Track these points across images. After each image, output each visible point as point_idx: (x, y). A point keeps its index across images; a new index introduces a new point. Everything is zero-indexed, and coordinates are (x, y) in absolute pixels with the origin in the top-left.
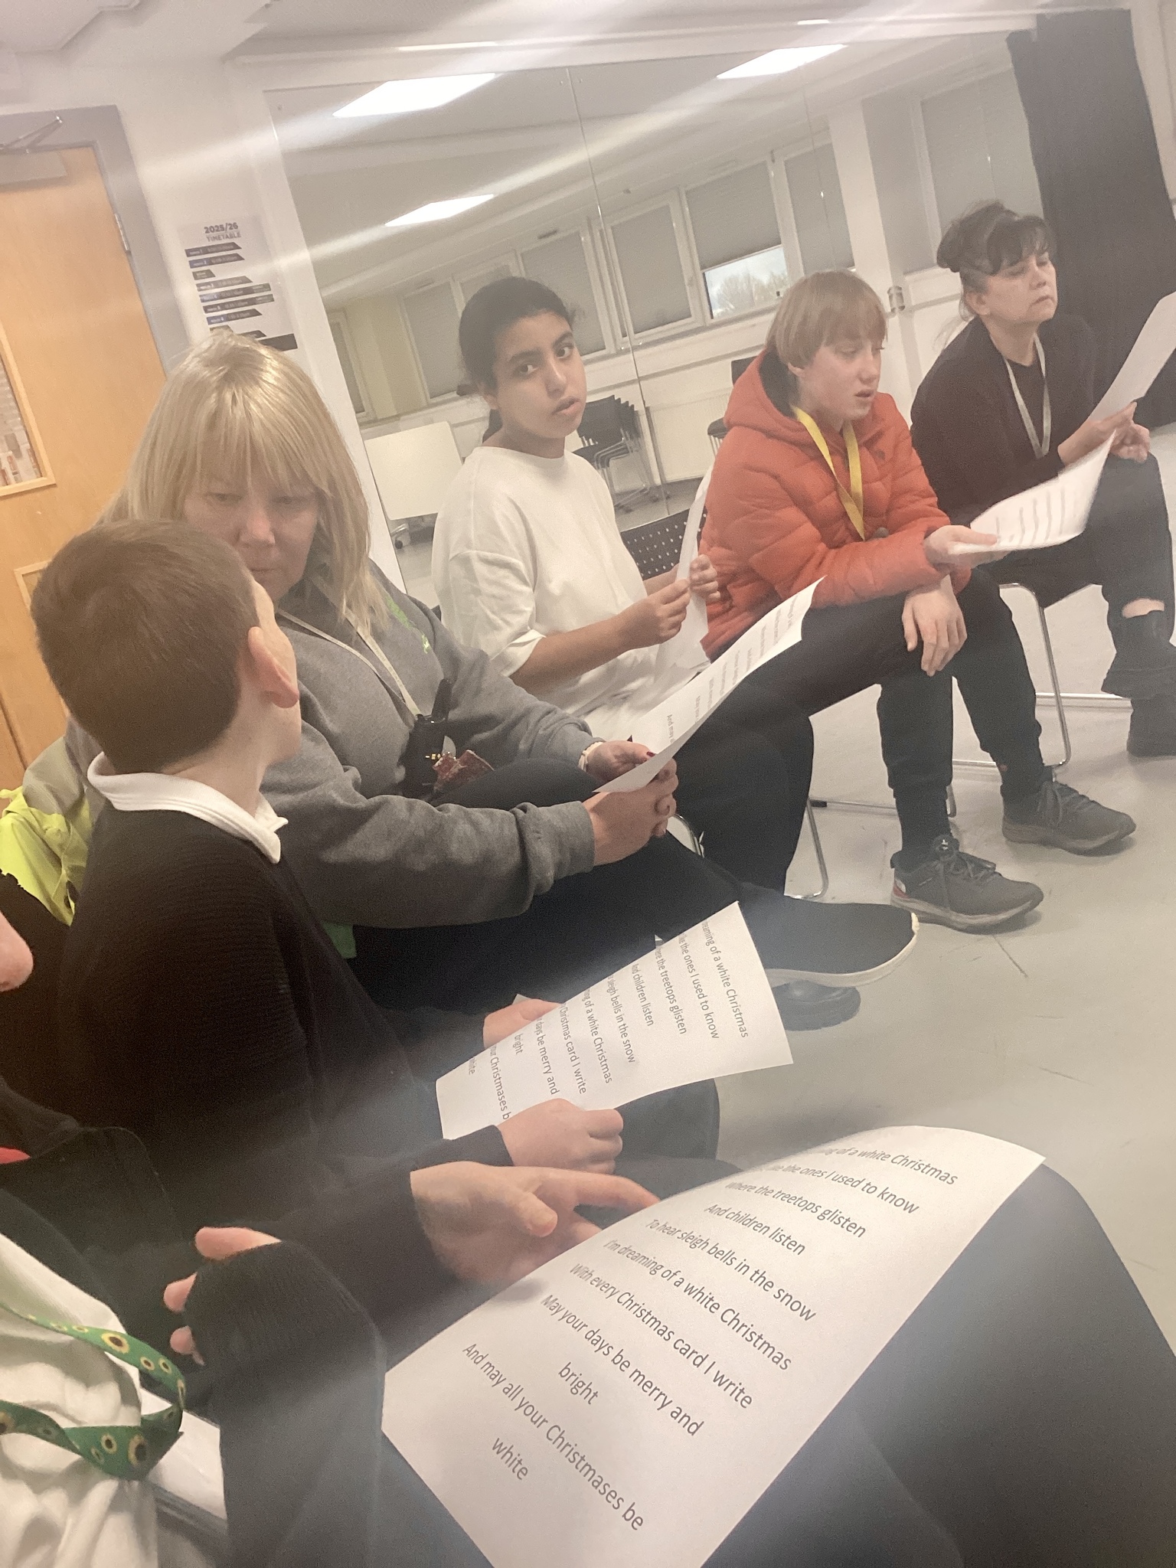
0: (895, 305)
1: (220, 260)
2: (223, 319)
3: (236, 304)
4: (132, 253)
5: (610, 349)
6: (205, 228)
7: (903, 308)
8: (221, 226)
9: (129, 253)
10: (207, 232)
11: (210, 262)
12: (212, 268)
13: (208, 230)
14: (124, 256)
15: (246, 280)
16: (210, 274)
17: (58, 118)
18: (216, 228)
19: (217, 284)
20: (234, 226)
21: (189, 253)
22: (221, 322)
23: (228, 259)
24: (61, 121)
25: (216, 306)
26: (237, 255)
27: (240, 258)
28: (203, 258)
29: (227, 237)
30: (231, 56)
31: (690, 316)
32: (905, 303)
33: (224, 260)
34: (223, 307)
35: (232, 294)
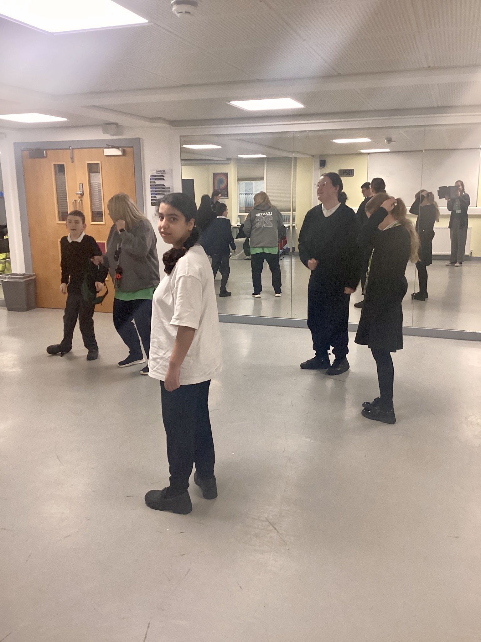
2: (155, 194)
3: (159, 191)
4: (136, 174)
8: (161, 171)
12: (156, 181)
13: (157, 171)
14: (133, 175)
15: (164, 185)
16: (155, 182)
18: (159, 171)
19: (156, 185)
20: (165, 171)
21: (151, 176)
23: (161, 179)
25: (154, 191)
26: (163, 179)
27: (164, 179)
28: (154, 178)
29: (162, 174)
33: (159, 179)
34: (156, 191)
35: (159, 188)
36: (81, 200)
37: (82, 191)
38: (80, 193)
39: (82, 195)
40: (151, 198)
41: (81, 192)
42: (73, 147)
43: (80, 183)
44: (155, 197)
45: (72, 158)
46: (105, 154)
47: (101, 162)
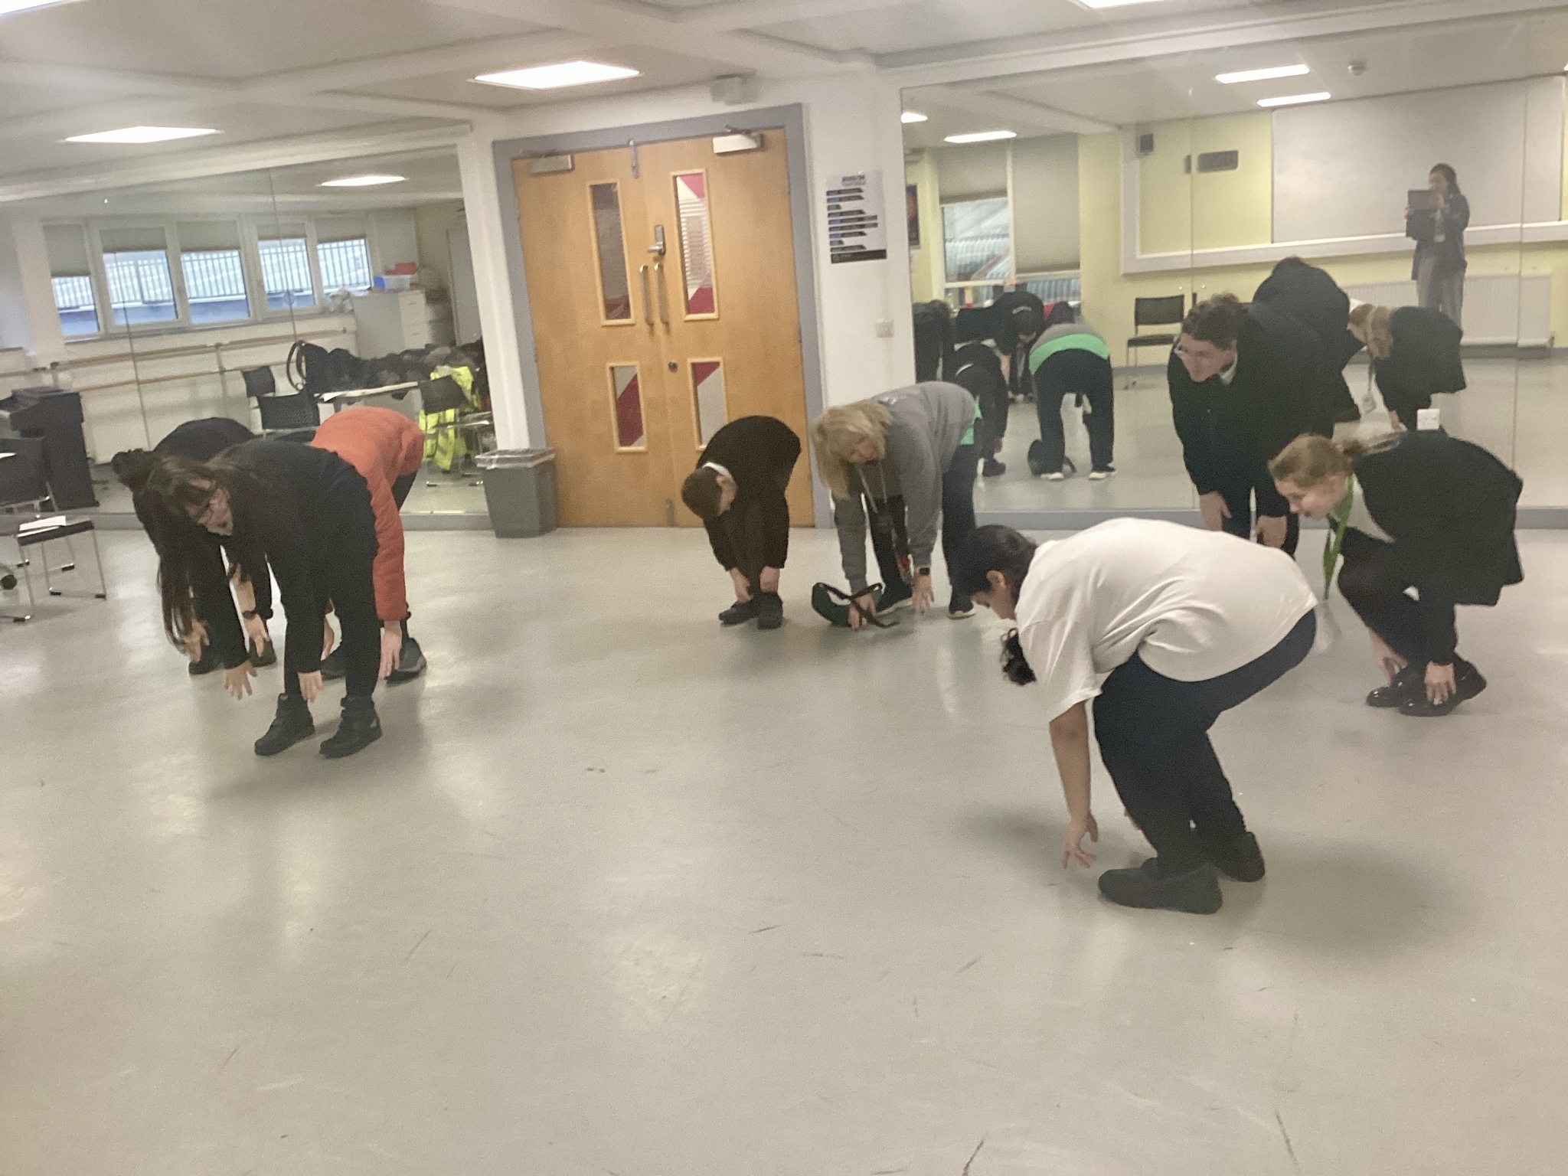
2: (840, 236)
3: (851, 227)
6: (843, 178)
9: (789, 192)
10: (843, 181)
11: (841, 200)
12: (841, 204)
18: (850, 179)
19: (842, 214)
20: (862, 177)
21: (828, 193)
23: (853, 198)
25: (837, 227)
26: (859, 196)
27: (861, 198)
29: (856, 184)
34: (842, 228)
35: (849, 220)
36: (661, 267)
37: (661, 243)
38: (657, 248)
39: (662, 253)
40: (831, 244)
41: (659, 245)
42: (639, 140)
43: (659, 226)
44: (841, 242)
45: (635, 168)
46: (717, 150)
47: (707, 170)
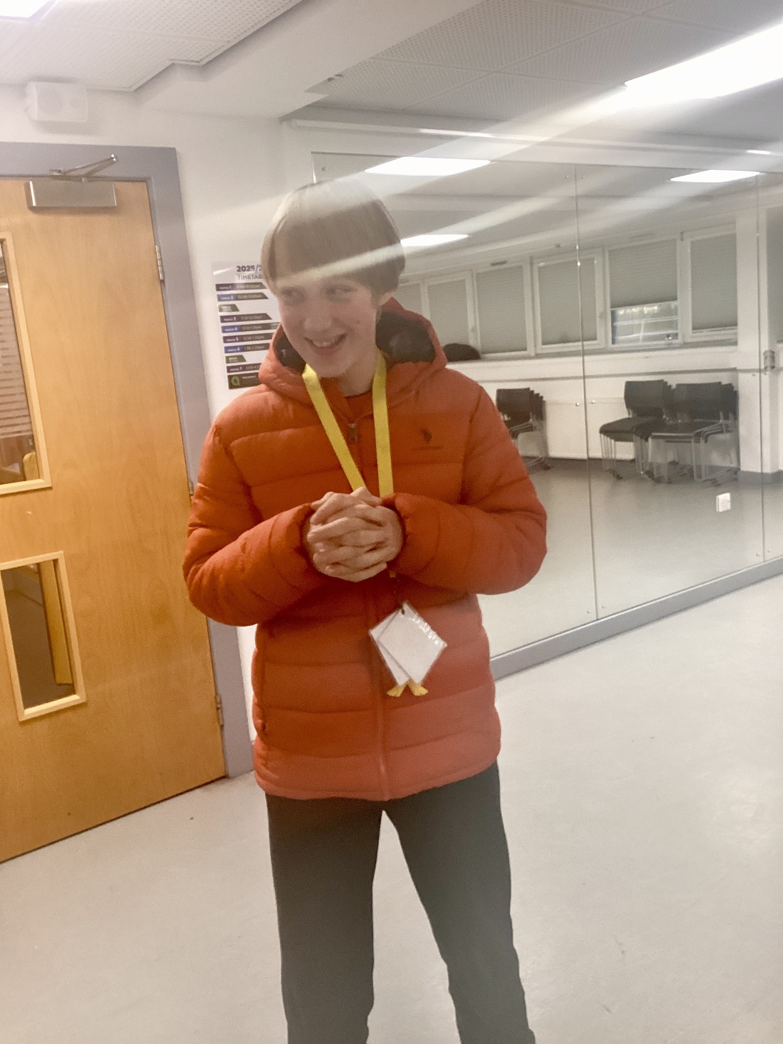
0: (768, 364)
1: (246, 297)
2: (239, 349)
3: (253, 337)
4: (166, 281)
5: (531, 351)
6: (239, 267)
7: (773, 367)
8: (253, 267)
9: (162, 282)
10: (238, 271)
11: (237, 297)
12: (237, 303)
13: (241, 269)
14: (158, 283)
15: (266, 316)
16: (235, 308)
17: (113, 156)
18: (247, 268)
19: (239, 318)
21: (219, 287)
22: (237, 351)
23: (254, 296)
24: (114, 160)
25: (235, 337)
26: (262, 294)
27: (264, 297)
28: (230, 293)
29: (256, 277)
30: (287, 118)
31: (596, 339)
32: (776, 365)
33: (249, 297)
34: (241, 338)
35: (251, 328)
40: (228, 362)
44: (241, 359)
